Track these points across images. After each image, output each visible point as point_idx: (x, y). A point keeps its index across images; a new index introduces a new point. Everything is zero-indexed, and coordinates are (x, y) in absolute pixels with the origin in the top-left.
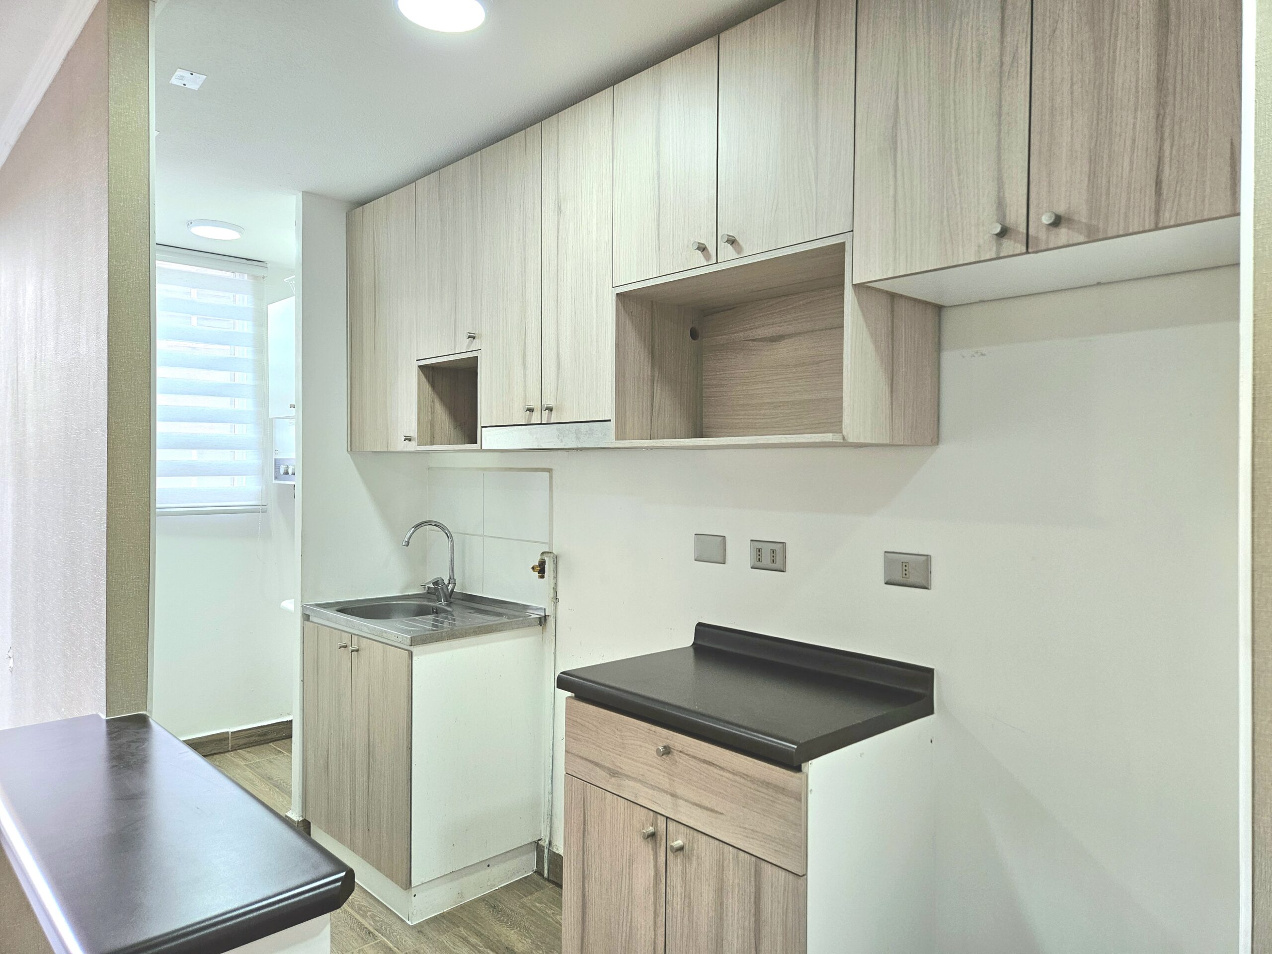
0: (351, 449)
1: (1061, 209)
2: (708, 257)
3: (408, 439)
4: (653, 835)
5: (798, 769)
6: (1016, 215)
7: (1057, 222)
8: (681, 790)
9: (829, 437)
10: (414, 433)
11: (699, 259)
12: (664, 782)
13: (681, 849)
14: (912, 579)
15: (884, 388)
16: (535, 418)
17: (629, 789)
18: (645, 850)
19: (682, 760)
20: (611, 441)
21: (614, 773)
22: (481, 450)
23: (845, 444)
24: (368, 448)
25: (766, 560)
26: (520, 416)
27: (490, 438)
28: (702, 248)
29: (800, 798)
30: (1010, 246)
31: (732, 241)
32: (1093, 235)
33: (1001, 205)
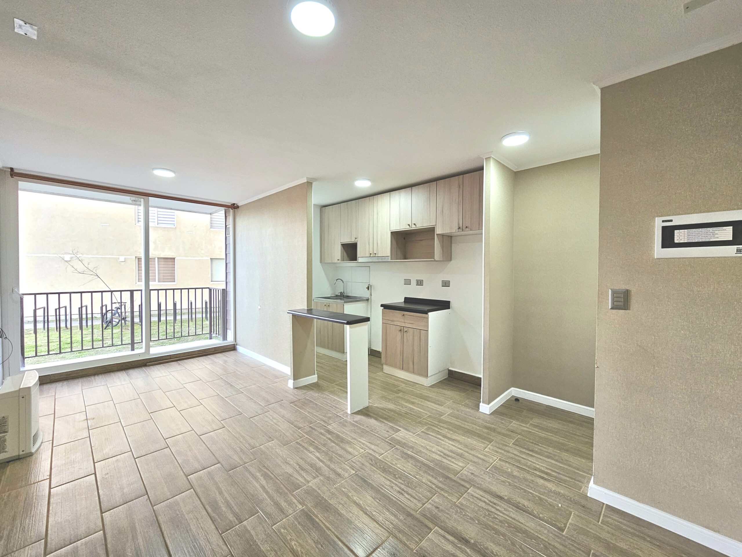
0: (321, 262)
1: (467, 226)
2: (410, 226)
3: (338, 260)
4: (400, 330)
5: (427, 314)
6: (461, 226)
7: (466, 227)
8: (406, 321)
9: (432, 259)
10: (340, 258)
11: (408, 227)
12: (403, 321)
13: (406, 331)
14: (447, 285)
15: (442, 251)
16: (372, 256)
17: (395, 323)
18: (399, 333)
19: (406, 316)
20: (390, 260)
21: (393, 321)
22: (358, 262)
23: (435, 261)
24: (326, 262)
25: (419, 283)
26: (368, 255)
27: (360, 260)
28: (409, 225)
29: (428, 318)
30: (460, 230)
31: (415, 224)
32: (471, 230)
33: (459, 224)
